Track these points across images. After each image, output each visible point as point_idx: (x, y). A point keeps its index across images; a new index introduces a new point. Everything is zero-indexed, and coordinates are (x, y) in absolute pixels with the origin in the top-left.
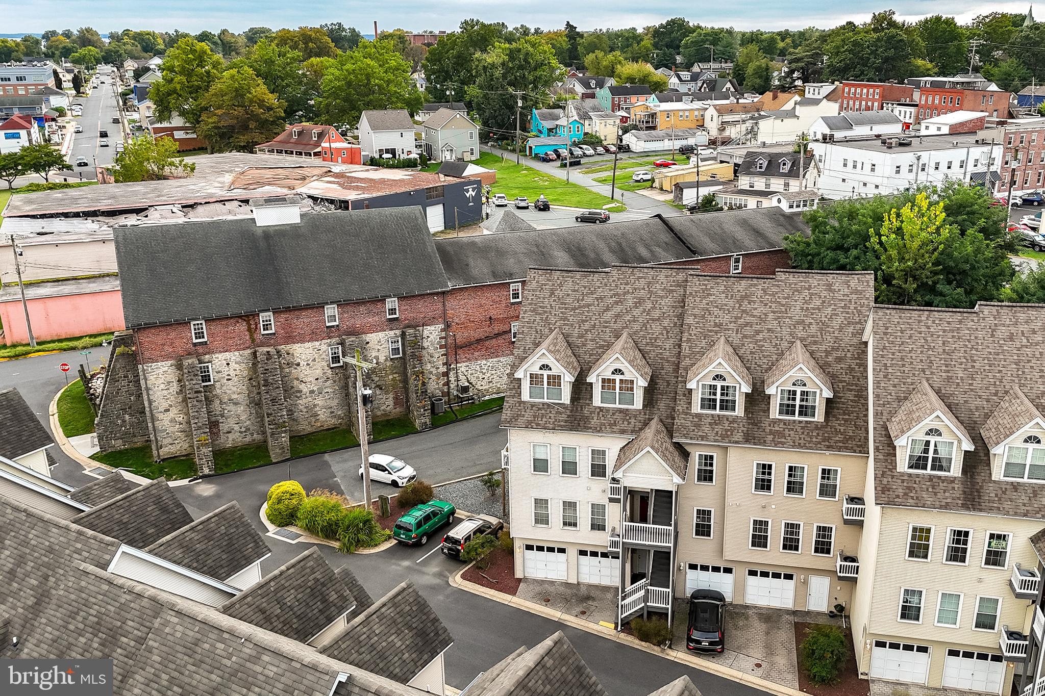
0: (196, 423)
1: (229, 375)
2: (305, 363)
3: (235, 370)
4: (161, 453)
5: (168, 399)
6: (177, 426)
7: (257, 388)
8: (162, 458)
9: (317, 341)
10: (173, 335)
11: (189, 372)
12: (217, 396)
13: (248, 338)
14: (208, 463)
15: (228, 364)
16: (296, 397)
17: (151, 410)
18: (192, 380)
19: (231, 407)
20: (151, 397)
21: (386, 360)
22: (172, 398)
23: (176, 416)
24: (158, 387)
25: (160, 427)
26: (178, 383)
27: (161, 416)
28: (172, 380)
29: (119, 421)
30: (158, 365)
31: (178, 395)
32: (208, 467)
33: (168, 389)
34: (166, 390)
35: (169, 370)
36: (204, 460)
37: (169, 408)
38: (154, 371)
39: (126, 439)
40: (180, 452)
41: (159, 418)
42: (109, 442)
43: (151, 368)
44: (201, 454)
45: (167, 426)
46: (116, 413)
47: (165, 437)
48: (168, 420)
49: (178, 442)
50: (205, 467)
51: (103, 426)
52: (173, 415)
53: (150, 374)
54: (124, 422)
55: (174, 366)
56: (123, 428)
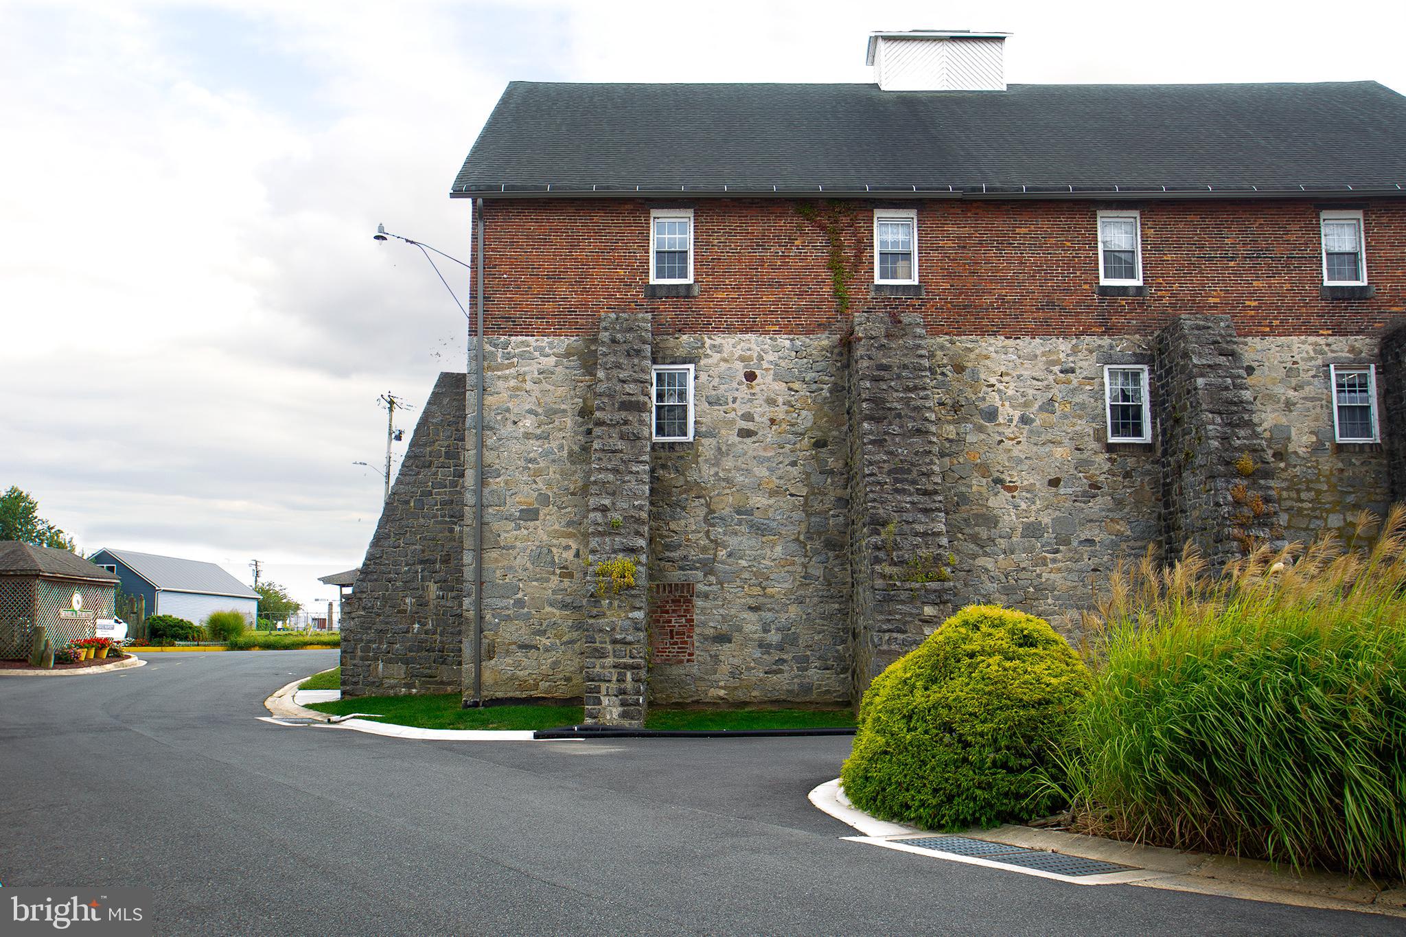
0: (604, 510)
1: (748, 417)
2: (1017, 414)
3: (771, 402)
4: (487, 677)
5: (538, 473)
6: (555, 580)
7: (839, 480)
8: (486, 694)
9: (1066, 336)
10: (588, 248)
11: (614, 341)
12: (698, 490)
13: (827, 290)
14: (621, 680)
15: (751, 377)
16: (975, 539)
17: (481, 507)
18: (618, 366)
19: (743, 541)
20: (489, 457)
21: (1317, 448)
22: (553, 473)
23: (555, 541)
24: (515, 423)
25: (498, 573)
26: (581, 420)
27: (508, 532)
28: (563, 407)
29: (408, 600)
30: (528, 346)
31: (573, 463)
32: (620, 697)
33: (545, 437)
34: (538, 438)
35: (559, 369)
36: (610, 661)
37: (538, 506)
38: (512, 365)
39: (418, 666)
40: (548, 684)
41: (502, 537)
42: (370, 665)
43: (503, 353)
44: (601, 631)
45: (522, 575)
46: (406, 572)
47: (509, 615)
48: (528, 551)
49: (548, 642)
50: (608, 695)
51: (364, 609)
52: (545, 538)
53: (499, 373)
54: (421, 605)
55: (575, 357)
56: (417, 626)
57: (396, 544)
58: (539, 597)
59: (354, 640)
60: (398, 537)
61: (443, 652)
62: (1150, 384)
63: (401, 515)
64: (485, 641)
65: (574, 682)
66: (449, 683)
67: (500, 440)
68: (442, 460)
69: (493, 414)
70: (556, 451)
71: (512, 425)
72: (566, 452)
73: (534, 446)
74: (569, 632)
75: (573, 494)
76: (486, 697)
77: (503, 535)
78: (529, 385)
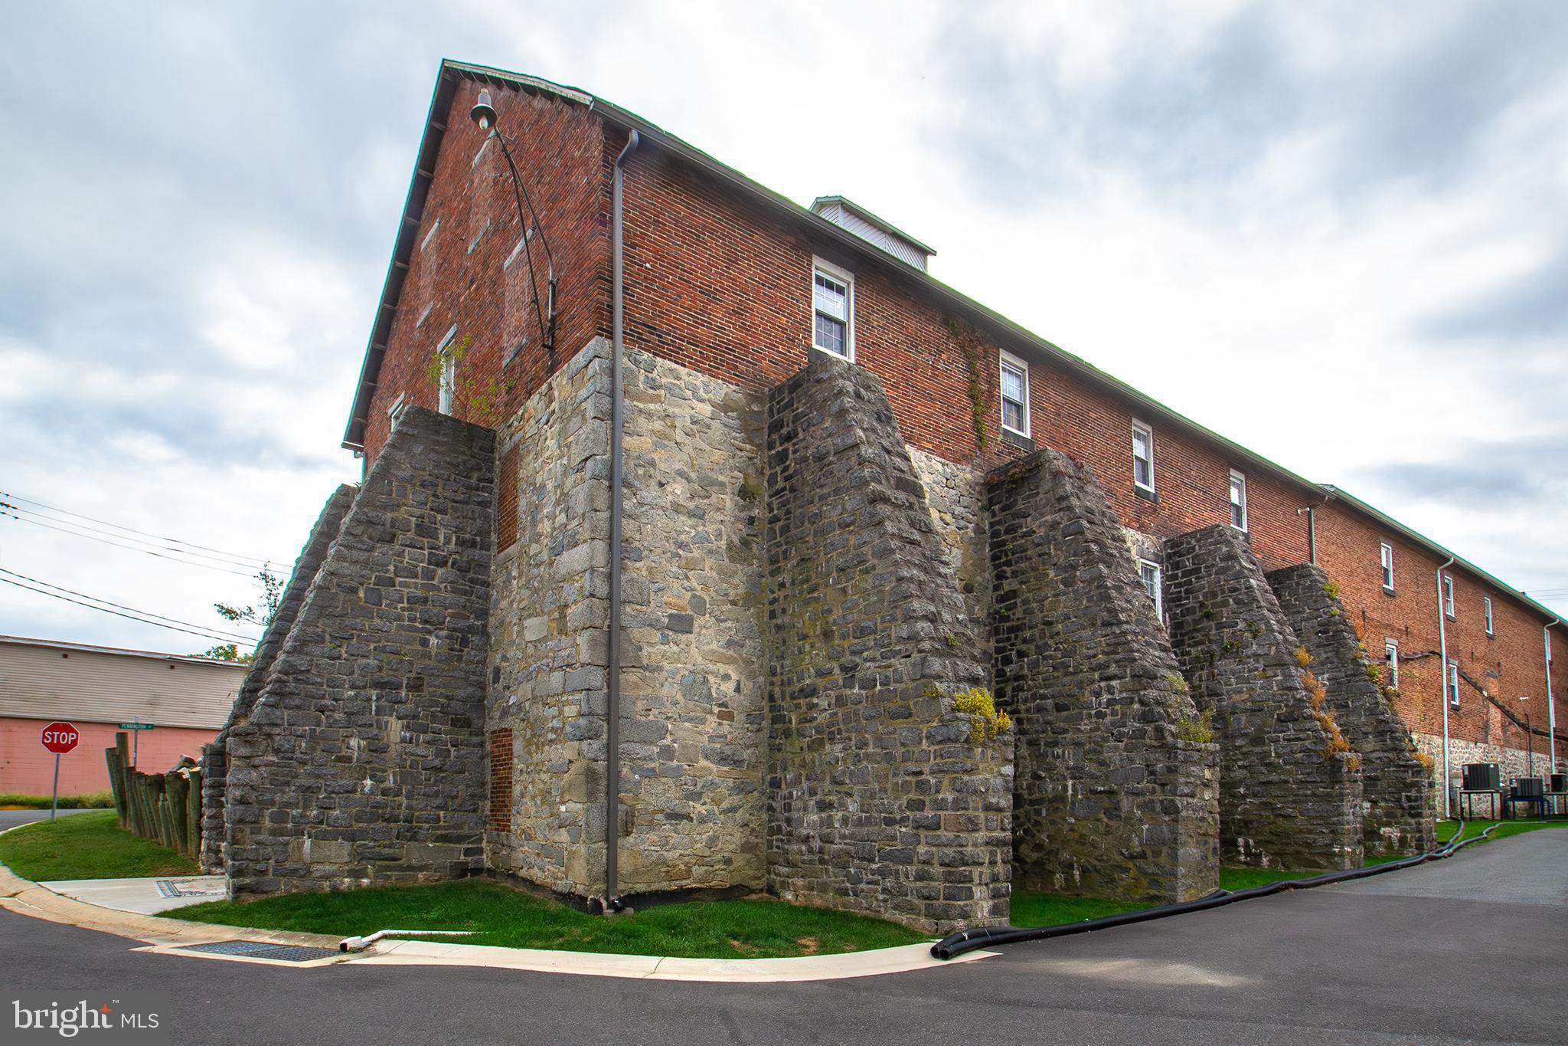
0: (933, 619)
4: (624, 861)
11: (858, 396)
13: (968, 419)
14: (993, 862)
17: (618, 601)
18: (874, 429)
20: (627, 527)
22: (709, 570)
23: (711, 667)
24: (661, 485)
25: (640, 705)
26: (742, 502)
27: (652, 645)
28: (721, 478)
29: (354, 742)
30: (678, 378)
31: (732, 560)
32: (991, 886)
33: (698, 515)
34: (691, 514)
35: (716, 424)
36: (981, 836)
37: (691, 613)
38: (655, 399)
39: (372, 844)
40: (704, 869)
41: (644, 652)
42: (287, 844)
43: (647, 377)
44: (975, 792)
45: (671, 711)
46: (351, 699)
47: (653, 770)
48: (678, 677)
49: (703, 810)
50: (980, 884)
51: (277, 751)
52: (700, 660)
53: (641, 406)
54: (375, 751)
55: (734, 414)
56: (368, 782)
57: (335, 652)
58: (692, 745)
59: (258, 802)
60: (338, 643)
61: (412, 822)
62: (1162, 582)
63: (344, 608)
64: (622, 808)
65: (735, 865)
66: (421, 869)
67: (642, 504)
68: (410, 535)
69: (632, 463)
70: (713, 538)
71: (657, 487)
72: (724, 542)
73: (684, 523)
74: (730, 795)
75: (734, 603)
76: (622, 892)
77: (646, 650)
78: (679, 436)
